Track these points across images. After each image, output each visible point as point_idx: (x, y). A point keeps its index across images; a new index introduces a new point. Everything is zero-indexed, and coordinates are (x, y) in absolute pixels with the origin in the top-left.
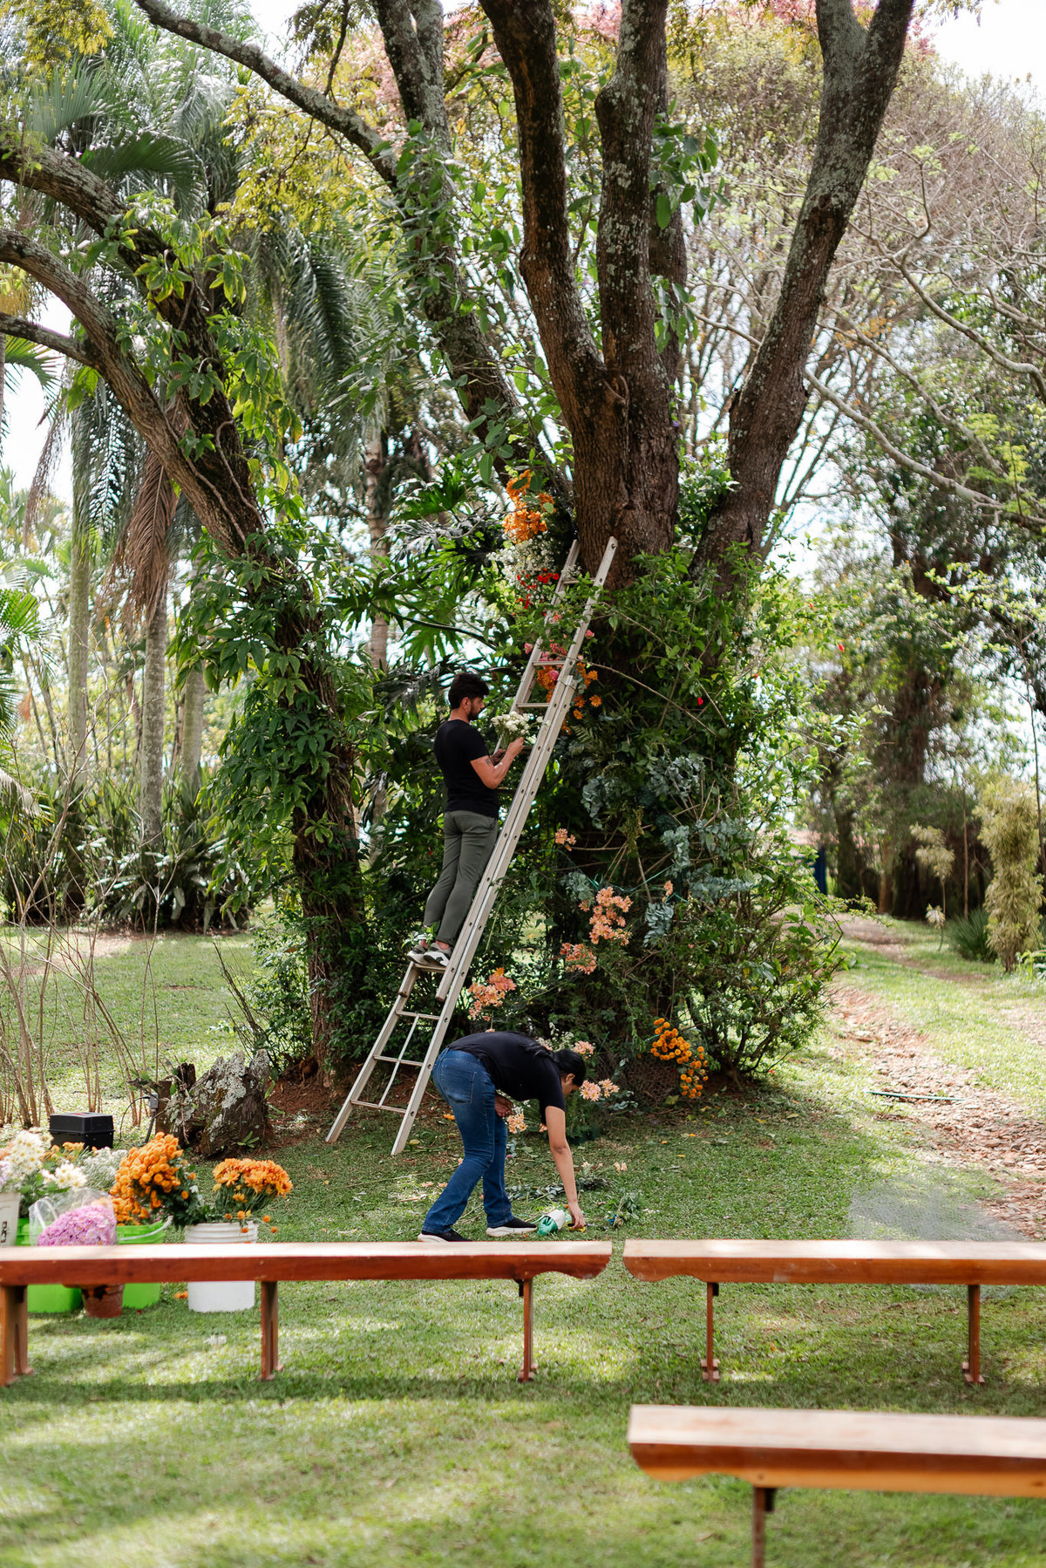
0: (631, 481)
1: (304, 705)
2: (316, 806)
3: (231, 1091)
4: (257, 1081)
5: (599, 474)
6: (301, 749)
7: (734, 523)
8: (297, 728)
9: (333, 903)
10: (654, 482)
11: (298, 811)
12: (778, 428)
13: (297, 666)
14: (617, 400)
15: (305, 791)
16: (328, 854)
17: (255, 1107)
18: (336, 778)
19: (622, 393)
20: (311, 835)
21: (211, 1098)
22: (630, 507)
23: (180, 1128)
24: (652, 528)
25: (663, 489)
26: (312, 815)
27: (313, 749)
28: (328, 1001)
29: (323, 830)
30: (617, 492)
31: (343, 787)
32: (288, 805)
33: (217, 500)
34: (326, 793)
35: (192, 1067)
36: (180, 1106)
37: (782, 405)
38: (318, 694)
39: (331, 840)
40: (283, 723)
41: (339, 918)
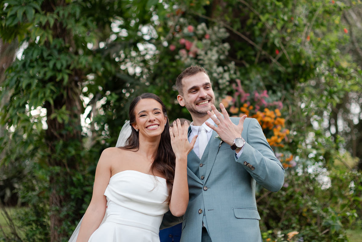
6: (51, 67)
8: (50, 55)
9: (65, 161)
13: (52, 22)
15: (52, 92)
16: (64, 132)
18: (72, 89)
20: (55, 119)
26: (56, 108)
27: (59, 66)
28: (60, 221)
29: (63, 115)
32: (42, 99)
34: (65, 96)
38: (64, 40)
39: (66, 122)
40: (42, 54)
41: (68, 170)
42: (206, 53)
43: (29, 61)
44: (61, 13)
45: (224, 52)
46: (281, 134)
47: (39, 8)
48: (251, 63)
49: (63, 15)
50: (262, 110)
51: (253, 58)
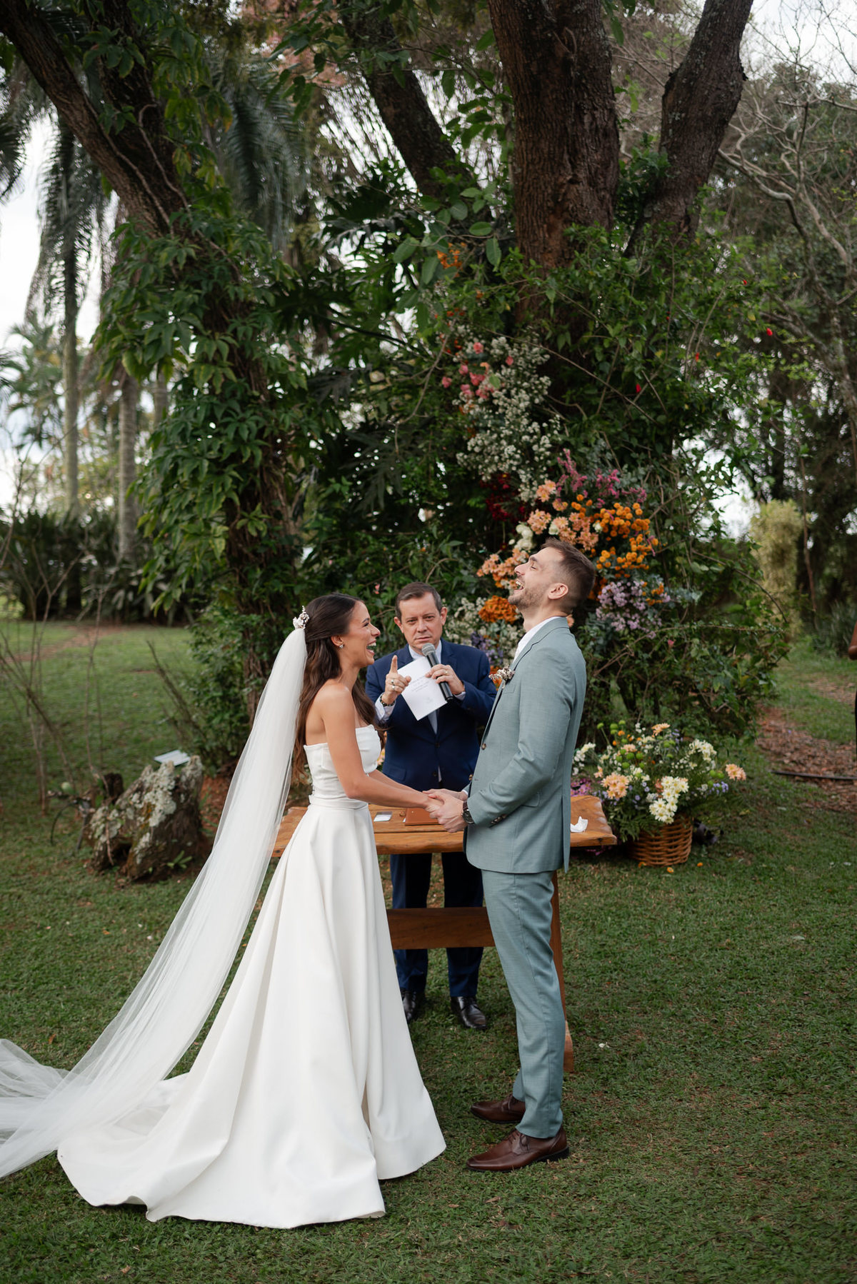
0: (574, 154)
1: (233, 394)
2: (249, 497)
3: (159, 807)
4: (187, 793)
5: (544, 146)
6: (231, 435)
7: (672, 209)
8: (226, 414)
9: (266, 601)
10: (597, 157)
11: (229, 502)
12: (717, 110)
13: (226, 353)
14: (567, 54)
15: (236, 481)
16: (261, 551)
17: (186, 822)
18: (268, 470)
19: (571, 47)
20: (244, 528)
21: (138, 812)
22: (574, 181)
23: (104, 845)
24: (595, 207)
25: (606, 165)
26: (244, 508)
27: (245, 435)
29: (257, 525)
30: (561, 164)
31: (277, 478)
32: (218, 495)
33: (140, 182)
34: (258, 484)
35: (119, 777)
36: (106, 821)
37: (722, 86)
38: (249, 381)
39: (264, 534)
40: (212, 410)
41: (274, 616)
42: (508, 395)
43: (190, 428)
44: (241, 330)
45: (540, 392)
46: (643, 547)
47: (198, 323)
48: (591, 409)
49: (245, 335)
50: (609, 506)
51: (593, 401)
